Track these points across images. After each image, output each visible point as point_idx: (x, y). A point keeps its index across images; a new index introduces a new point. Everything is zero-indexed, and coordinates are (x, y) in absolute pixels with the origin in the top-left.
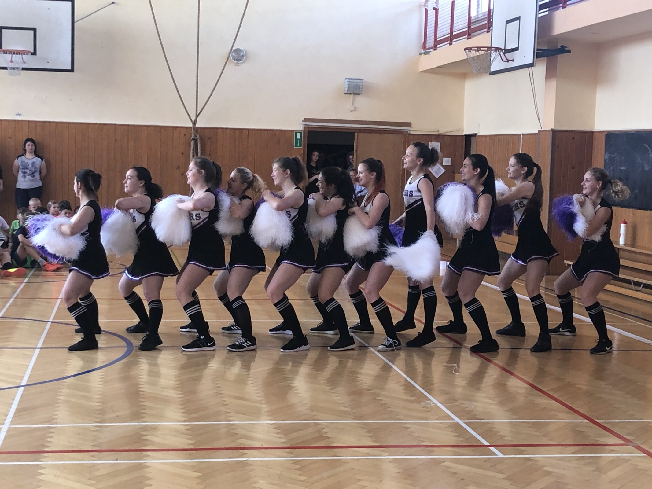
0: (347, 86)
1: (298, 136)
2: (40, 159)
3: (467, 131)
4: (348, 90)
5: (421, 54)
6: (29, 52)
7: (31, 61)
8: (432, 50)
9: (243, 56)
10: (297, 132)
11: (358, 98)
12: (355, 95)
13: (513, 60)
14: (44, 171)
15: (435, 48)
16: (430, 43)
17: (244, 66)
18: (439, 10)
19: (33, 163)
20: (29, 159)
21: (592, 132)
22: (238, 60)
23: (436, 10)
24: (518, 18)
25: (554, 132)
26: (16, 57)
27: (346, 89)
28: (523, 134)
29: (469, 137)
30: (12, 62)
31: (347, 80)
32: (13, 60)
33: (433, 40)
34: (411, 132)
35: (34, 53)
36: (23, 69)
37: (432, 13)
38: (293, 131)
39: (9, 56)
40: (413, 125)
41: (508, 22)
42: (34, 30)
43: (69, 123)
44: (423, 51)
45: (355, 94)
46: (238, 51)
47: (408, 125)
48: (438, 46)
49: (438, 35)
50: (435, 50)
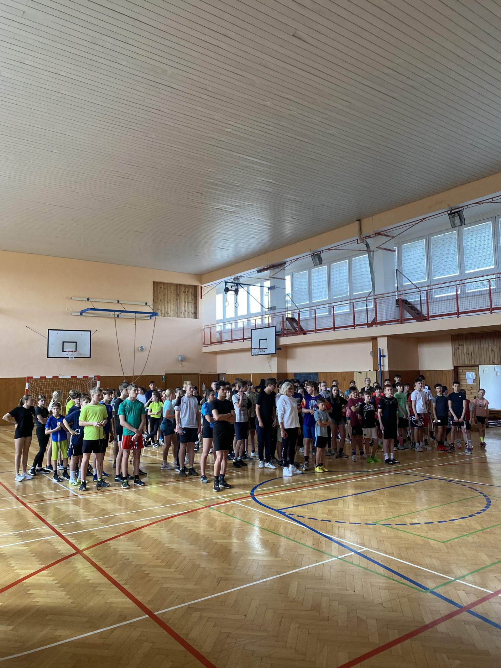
1: (163, 377)
3: (218, 373)
7: (75, 355)
8: (209, 345)
9: (144, 349)
10: (163, 376)
11: (183, 362)
13: (265, 352)
16: (208, 343)
17: (143, 353)
21: (287, 373)
22: (142, 350)
24: (267, 339)
25: (278, 373)
27: (180, 359)
28: (253, 374)
29: (219, 374)
30: (67, 355)
31: (180, 356)
32: (69, 354)
33: (210, 342)
34: (200, 374)
35: (76, 351)
37: (207, 333)
38: (161, 375)
41: (260, 340)
42: (76, 342)
44: (203, 346)
45: (182, 361)
46: (142, 347)
48: (212, 344)
49: (212, 341)
50: (211, 346)
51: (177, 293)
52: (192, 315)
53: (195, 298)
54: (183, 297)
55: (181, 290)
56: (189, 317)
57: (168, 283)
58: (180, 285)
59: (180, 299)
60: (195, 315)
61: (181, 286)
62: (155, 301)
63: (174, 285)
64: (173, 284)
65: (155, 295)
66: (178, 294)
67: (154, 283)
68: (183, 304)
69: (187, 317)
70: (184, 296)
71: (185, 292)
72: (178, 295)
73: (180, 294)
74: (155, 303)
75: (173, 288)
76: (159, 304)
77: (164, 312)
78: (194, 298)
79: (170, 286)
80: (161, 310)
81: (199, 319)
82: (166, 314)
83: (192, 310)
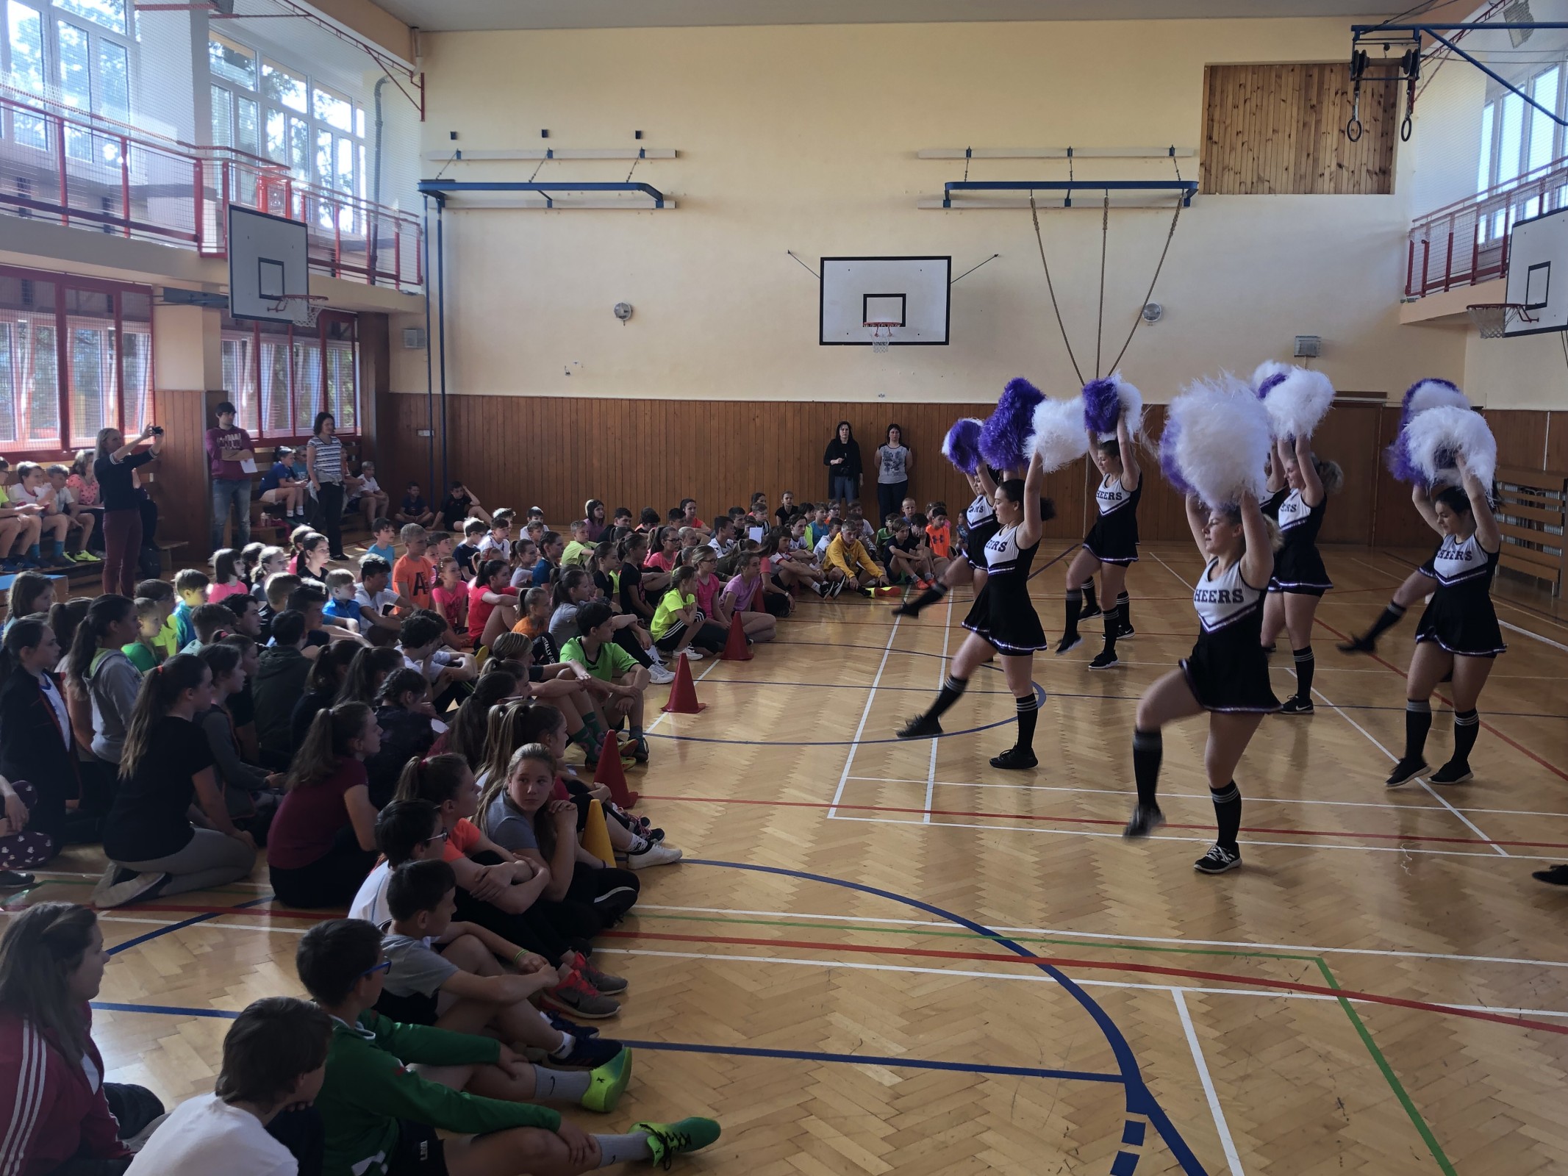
0: (1298, 347)
2: (905, 449)
4: (1299, 352)
5: (1403, 301)
6: (898, 324)
7: (898, 334)
8: (1418, 296)
9: (1158, 313)
12: (1309, 359)
13: (1538, 320)
14: (910, 463)
15: (1423, 294)
16: (1417, 286)
17: (1159, 326)
18: (1430, 244)
19: (898, 453)
20: (893, 448)
22: (1151, 319)
23: (1426, 243)
24: (1548, 264)
26: (883, 330)
27: (1298, 350)
28: (1551, 412)
30: (876, 335)
31: (1298, 339)
32: (879, 333)
33: (1421, 283)
34: (1387, 405)
35: (903, 324)
36: (891, 344)
37: (1419, 248)
39: (874, 329)
40: (1388, 396)
41: (1531, 268)
42: (904, 296)
43: (941, 404)
44: (1405, 297)
45: (1308, 356)
46: (1152, 306)
47: (1384, 395)
48: (1427, 292)
49: (1429, 277)
50: (1423, 297)
51: (1308, 99)
52: (1366, 181)
53: (1385, 111)
54: (1332, 113)
55: (1326, 86)
56: (1357, 189)
57: (1270, 67)
58: (1322, 67)
59: (1318, 122)
60: (1383, 180)
61: (1327, 72)
62: (1215, 138)
63: (1297, 71)
64: (1292, 67)
65: (1217, 117)
66: (1314, 102)
67: (1213, 72)
68: (1331, 140)
69: (1344, 188)
70: (1337, 110)
71: (1344, 93)
72: (1313, 107)
73: (1320, 102)
74: (1215, 147)
75: (1290, 81)
76: (1232, 149)
77: (1248, 177)
78: (1381, 111)
79: (1279, 76)
80: (1238, 169)
81: (1394, 193)
82: (1257, 185)
83: (1373, 162)
